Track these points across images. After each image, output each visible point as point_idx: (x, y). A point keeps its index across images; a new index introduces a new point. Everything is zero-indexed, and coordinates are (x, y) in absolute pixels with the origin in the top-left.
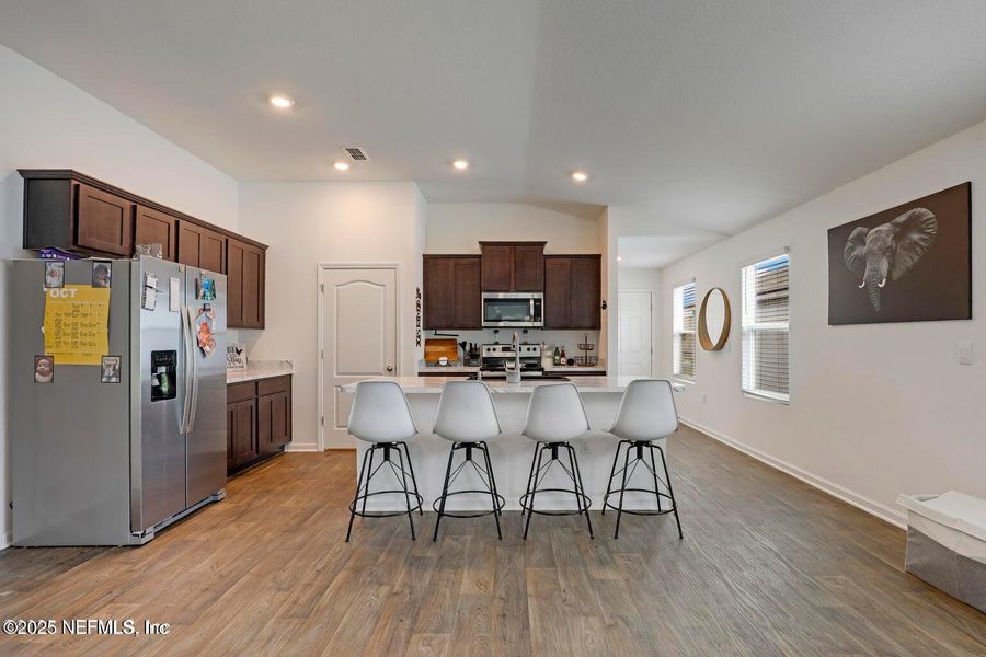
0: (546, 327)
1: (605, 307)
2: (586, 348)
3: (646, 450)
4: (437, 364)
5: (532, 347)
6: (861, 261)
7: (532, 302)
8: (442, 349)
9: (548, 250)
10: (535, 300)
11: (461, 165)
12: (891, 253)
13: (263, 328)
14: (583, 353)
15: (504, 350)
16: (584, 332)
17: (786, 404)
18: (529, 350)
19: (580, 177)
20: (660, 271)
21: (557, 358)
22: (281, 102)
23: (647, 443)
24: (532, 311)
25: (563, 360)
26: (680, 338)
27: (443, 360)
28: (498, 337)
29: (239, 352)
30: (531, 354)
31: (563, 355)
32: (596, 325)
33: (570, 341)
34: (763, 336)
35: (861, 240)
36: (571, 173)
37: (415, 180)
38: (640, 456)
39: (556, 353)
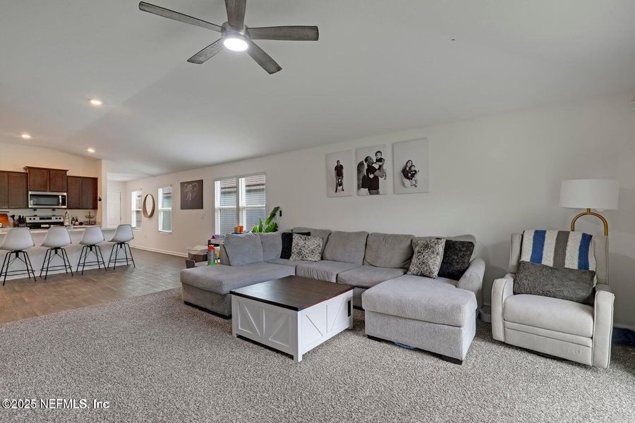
0: (68, 208)
1: (100, 200)
2: (90, 217)
3: (123, 245)
5: (58, 217)
6: (187, 193)
7: (60, 197)
9: (68, 174)
10: (62, 196)
11: (26, 136)
12: (191, 192)
14: (88, 220)
15: (40, 219)
16: (88, 210)
17: (171, 233)
19: (91, 150)
20: (125, 183)
21: (74, 222)
23: (123, 243)
24: (61, 201)
25: (77, 223)
26: (135, 213)
28: (36, 213)
30: (58, 220)
31: (77, 221)
32: (95, 207)
33: (81, 215)
34: (165, 212)
35: (186, 187)
38: (121, 247)
39: (73, 219)
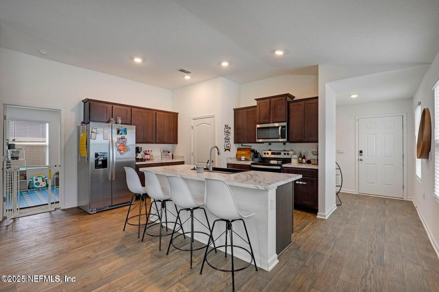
0: (288, 142)
2: (317, 153)
4: (240, 160)
5: (286, 152)
7: (280, 128)
8: (244, 152)
11: (225, 64)
13: (177, 143)
14: (316, 158)
15: (272, 154)
16: (316, 144)
18: (285, 154)
19: (279, 53)
21: (300, 159)
22: (138, 60)
24: (280, 133)
25: (304, 161)
27: (243, 158)
28: (270, 147)
29: (169, 152)
30: (286, 156)
31: (304, 158)
36: (274, 51)
37: (220, 76)
39: (300, 156)
